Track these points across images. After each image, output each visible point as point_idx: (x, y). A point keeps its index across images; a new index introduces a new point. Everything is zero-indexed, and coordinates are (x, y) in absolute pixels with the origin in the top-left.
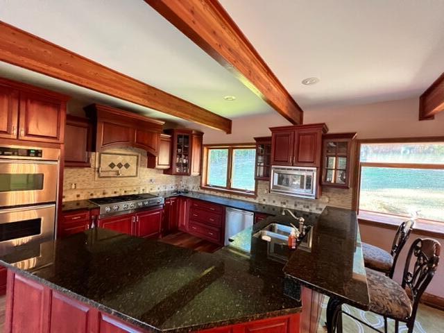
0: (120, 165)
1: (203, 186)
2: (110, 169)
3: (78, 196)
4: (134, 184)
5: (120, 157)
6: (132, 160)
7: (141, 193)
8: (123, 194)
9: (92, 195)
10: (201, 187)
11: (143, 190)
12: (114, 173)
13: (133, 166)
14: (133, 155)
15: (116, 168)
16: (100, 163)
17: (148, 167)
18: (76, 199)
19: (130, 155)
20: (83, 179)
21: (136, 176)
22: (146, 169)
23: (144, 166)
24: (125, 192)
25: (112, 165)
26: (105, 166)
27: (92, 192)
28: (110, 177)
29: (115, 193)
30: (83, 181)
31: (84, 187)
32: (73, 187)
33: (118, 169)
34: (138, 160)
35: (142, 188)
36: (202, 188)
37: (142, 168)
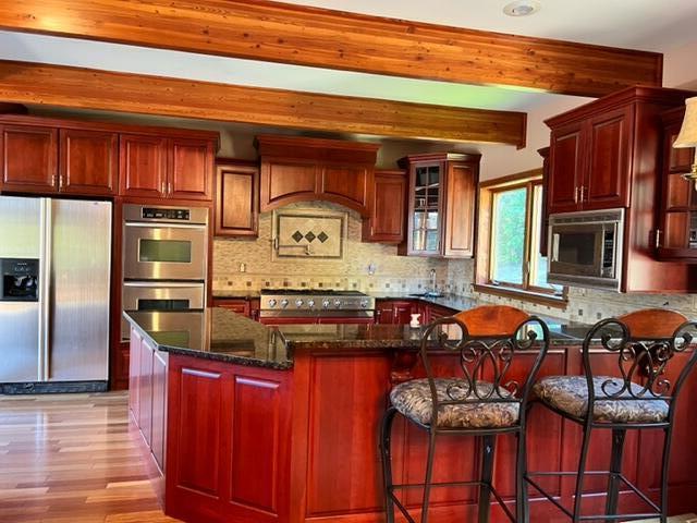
0: (310, 237)
1: (480, 282)
2: (294, 242)
3: (249, 284)
4: (335, 272)
5: (311, 220)
6: (331, 227)
7: (350, 289)
8: (317, 287)
9: (268, 284)
10: (474, 285)
11: (355, 285)
12: (302, 249)
13: (334, 238)
14: (331, 217)
15: (304, 241)
16: (278, 233)
17: (363, 241)
18: (246, 288)
19: (327, 217)
20: (255, 257)
21: (340, 257)
22: (361, 244)
23: (355, 239)
24: (321, 285)
25: (297, 236)
26: (286, 238)
27: (269, 281)
28: (295, 256)
29: (303, 285)
30: (256, 261)
31: (257, 271)
32: (242, 269)
33: (307, 242)
34: (342, 226)
35: (351, 281)
36: (478, 288)
37: (351, 243)
